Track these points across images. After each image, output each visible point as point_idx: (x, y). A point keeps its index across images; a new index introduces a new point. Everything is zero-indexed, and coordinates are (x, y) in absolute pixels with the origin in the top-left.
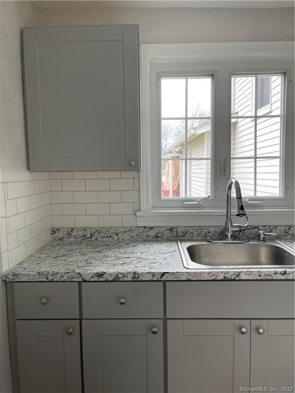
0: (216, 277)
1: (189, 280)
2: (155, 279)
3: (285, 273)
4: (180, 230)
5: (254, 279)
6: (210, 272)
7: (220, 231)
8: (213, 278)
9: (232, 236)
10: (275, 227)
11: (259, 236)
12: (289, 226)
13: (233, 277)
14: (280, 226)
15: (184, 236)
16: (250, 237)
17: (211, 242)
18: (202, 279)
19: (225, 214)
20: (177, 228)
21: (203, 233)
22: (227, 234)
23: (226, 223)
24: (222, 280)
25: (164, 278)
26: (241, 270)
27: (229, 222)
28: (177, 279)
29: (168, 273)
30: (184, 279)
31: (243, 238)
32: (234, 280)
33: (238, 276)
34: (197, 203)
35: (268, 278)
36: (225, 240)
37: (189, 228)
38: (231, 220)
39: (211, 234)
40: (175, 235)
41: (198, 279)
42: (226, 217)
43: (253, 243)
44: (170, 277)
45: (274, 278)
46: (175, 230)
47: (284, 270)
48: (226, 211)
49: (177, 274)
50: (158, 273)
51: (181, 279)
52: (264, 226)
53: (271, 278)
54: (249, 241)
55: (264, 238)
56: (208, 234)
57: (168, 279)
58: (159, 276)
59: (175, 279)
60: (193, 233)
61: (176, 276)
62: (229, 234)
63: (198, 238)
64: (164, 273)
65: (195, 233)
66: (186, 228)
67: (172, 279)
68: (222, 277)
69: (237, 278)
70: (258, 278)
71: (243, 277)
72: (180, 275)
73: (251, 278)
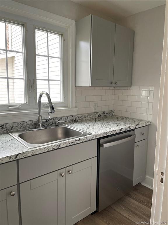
0: (49, 150)
1: (34, 155)
2: (11, 160)
3: (80, 140)
4: (8, 126)
5: (67, 146)
6: (45, 147)
7: (34, 123)
8: (47, 150)
9: (42, 125)
10: (61, 118)
11: (55, 123)
12: (67, 116)
13: (57, 148)
14: (64, 117)
15: (11, 129)
16: (49, 124)
17: (31, 130)
18: (41, 152)
19: (38, 113)
20: (6, 124)
21: (24, 126)
22: (40, 124)
23: (39, 118)
24: (52, 150)
25: (18, 158)
26: (60, 143)
27: (40, 117)
28: (26, 156)
29: (20, 154)
30: (31, 155)
31: (46, 125)
32: (58, 149)
33: (59, 146)
34: (18, 107)
35: (73, 144)
36: (38, 128)
37: (14, 124)
38: (41, 116)
39: (29, 125)
40: (5, 129)
41: (39, 153)
42: (38, 114)
43: (53, 127)
44: (22, 156)
45: (75, 143)
46: (5, 126)
47: (78, 138)
48: (38, 110)
49: (26, 153)
50: (13, 156)
51: (29, 156)
52: (56, 118)
53: (74, 144)
54: (51, 127)
55: (58, 124)
56: (27, 126)
57: (20, 158)
58: (14, 157)
59: (25, 157)
60: (17, 127)
61: (25, 155)
62: (41, 124)
63: (21, 129)
64: (18, 155)
65: (19, 126)
66: (13, 124)
67: (23, 157)
68: (51, 149)
69: (59, 148)
70: (69, 145)
71: (62, 146)
72: (28, 153)
73: (66, 146)
